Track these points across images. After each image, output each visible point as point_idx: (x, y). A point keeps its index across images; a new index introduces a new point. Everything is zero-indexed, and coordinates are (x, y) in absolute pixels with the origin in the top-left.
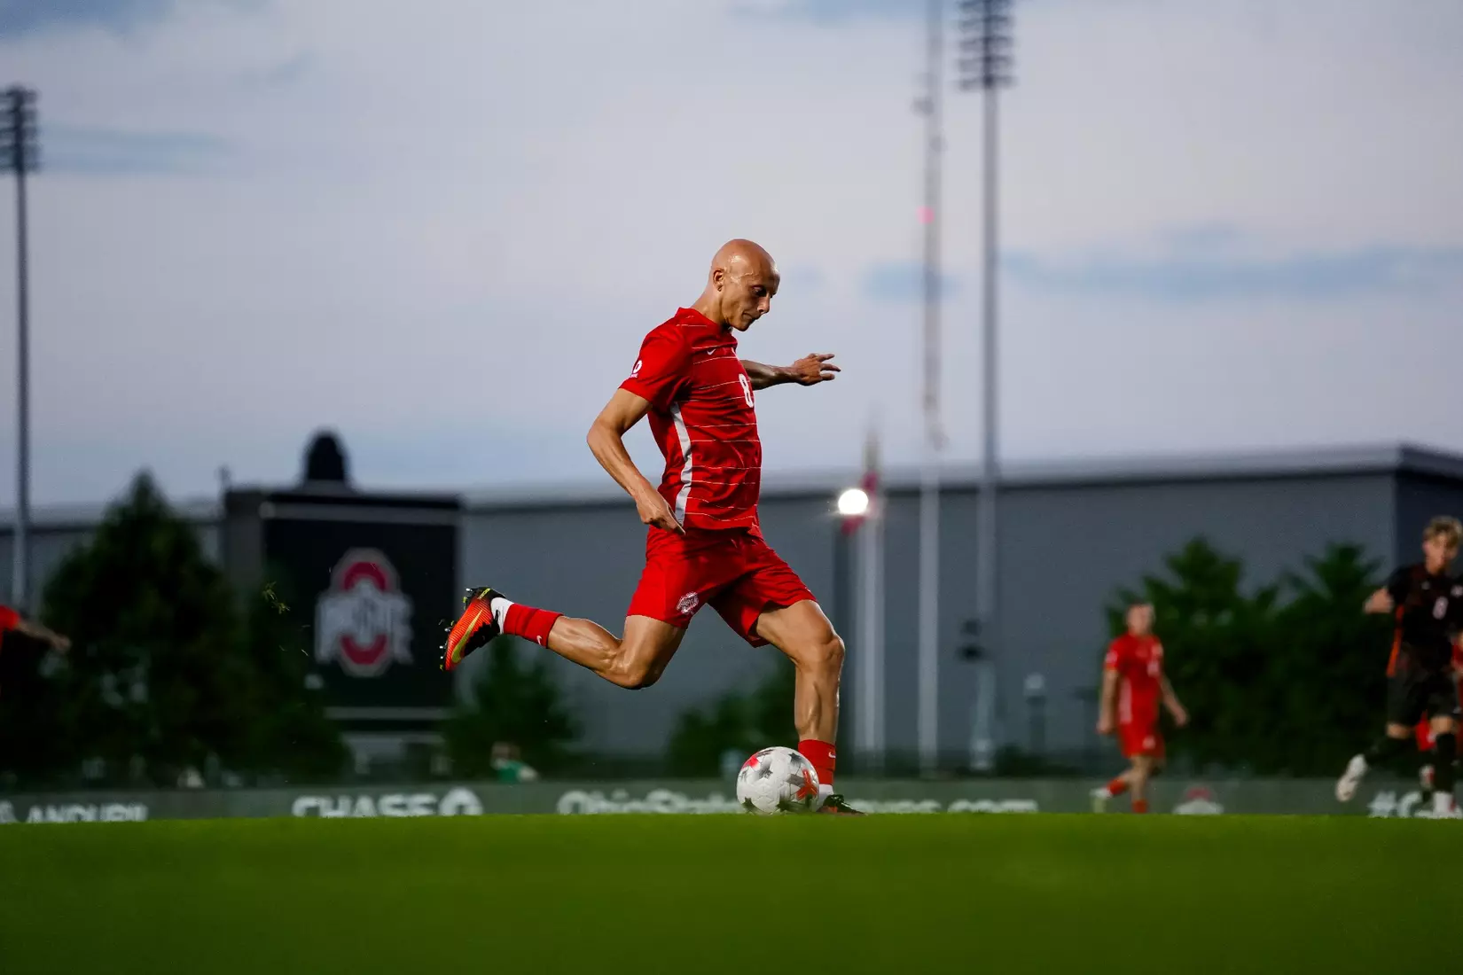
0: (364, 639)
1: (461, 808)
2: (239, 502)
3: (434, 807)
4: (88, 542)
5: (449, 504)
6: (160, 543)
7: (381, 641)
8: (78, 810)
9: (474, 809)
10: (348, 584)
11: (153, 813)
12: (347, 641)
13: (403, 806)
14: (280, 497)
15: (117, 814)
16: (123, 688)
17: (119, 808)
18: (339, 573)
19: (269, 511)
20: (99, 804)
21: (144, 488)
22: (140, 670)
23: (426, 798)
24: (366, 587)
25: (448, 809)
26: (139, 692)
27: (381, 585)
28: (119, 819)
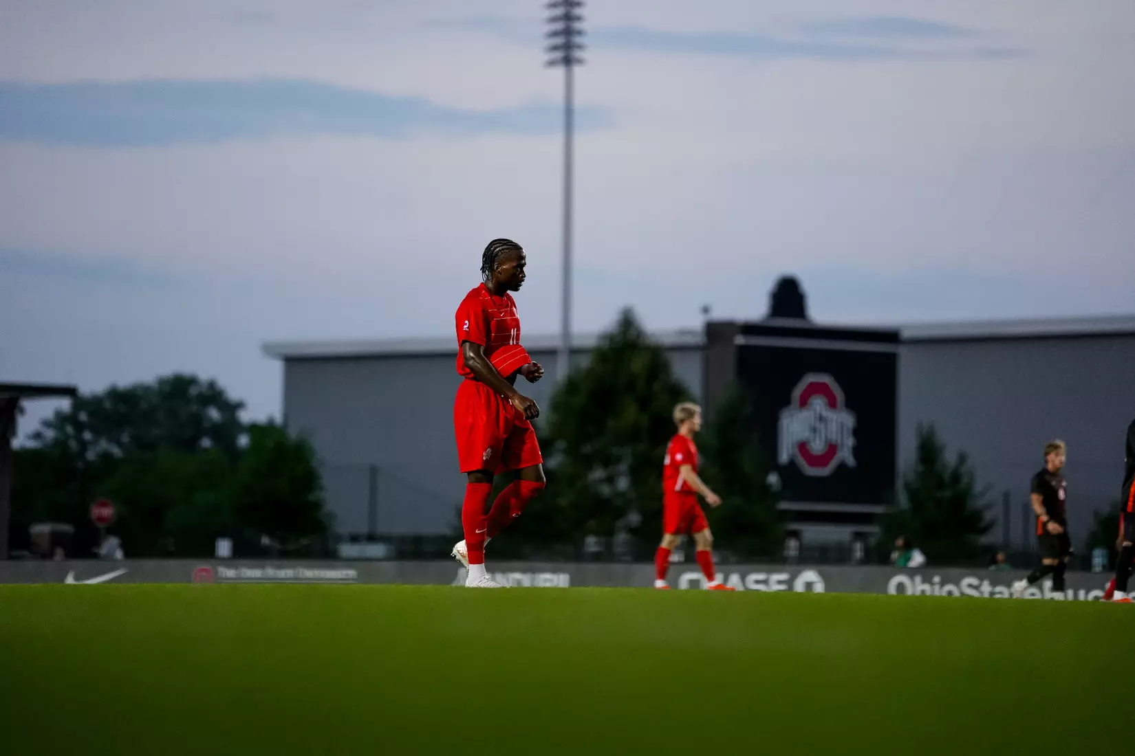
0: (817, 447)
1: (809, 585)
2: (717, 332)
3: (790, 583)
4: (585, 362)
5: (890, 336)
6: (638, 365)
7: (832, 449)
8: (517, 576)
9: (819, 588)
10: (804, 402)
11: (573, 582)
12: (803, 447)
13: (765, 582)
14: (749, 329)
15: (546, 580)
16: (610, 480)
17: (548, 576)
18: (797, 392)
19: (740, 340)
20: (534, 571)
21: (627, 322)
22: (623, 467)
23: (783, 577)
24: (818, 403)
25: (799, 586)
26: (623, 483)
27: (832, 404)
28: (548, 585)
